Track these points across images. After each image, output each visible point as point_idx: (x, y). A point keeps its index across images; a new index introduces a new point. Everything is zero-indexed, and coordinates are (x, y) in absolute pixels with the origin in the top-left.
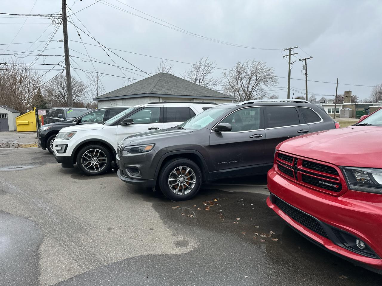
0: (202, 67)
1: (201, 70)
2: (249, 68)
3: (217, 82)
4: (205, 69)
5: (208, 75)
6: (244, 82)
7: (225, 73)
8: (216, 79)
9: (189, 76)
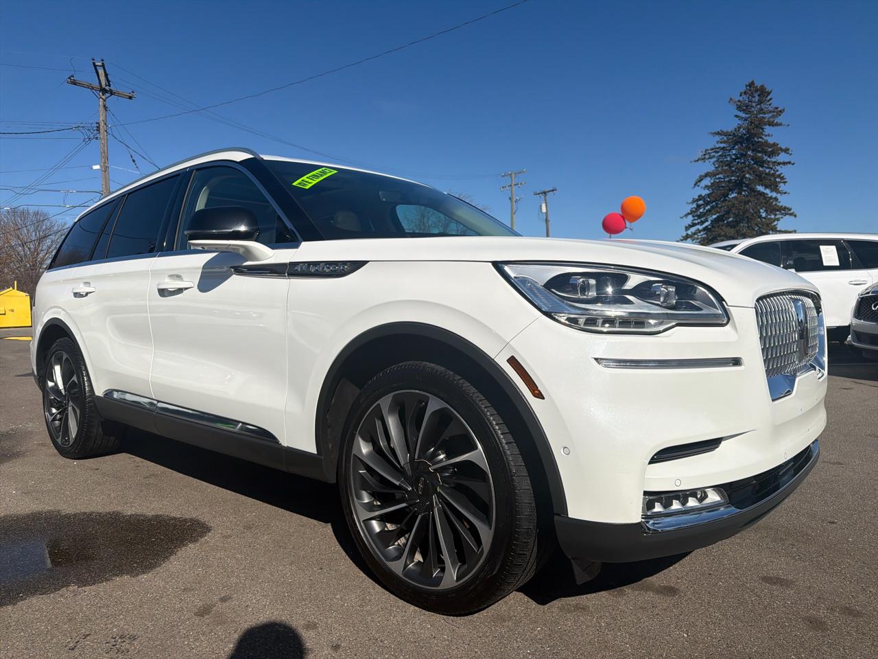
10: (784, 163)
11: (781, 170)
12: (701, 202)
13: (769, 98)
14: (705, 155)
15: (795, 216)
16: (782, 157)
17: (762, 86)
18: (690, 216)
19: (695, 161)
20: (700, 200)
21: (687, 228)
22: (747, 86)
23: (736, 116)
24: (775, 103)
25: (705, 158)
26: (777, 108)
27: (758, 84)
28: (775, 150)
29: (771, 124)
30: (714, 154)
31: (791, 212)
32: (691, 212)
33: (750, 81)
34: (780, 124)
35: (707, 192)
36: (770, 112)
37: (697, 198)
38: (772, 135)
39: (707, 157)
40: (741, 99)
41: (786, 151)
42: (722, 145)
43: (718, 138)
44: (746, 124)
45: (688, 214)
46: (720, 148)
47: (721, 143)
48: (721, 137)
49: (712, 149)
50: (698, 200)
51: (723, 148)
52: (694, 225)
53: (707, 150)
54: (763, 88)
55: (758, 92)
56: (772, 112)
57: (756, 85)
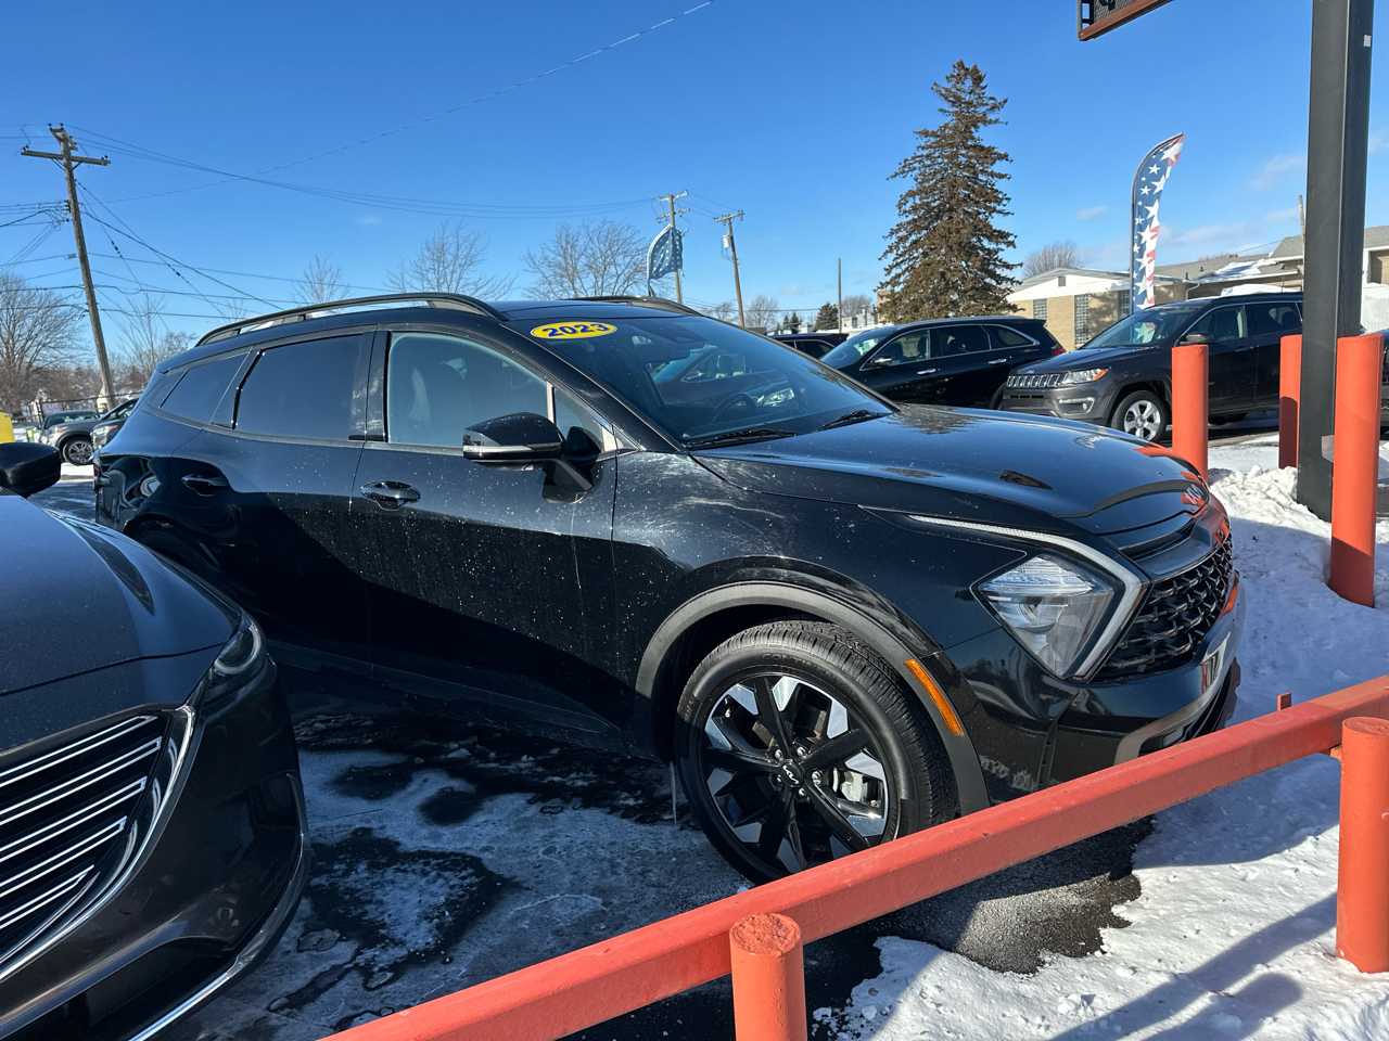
1: (448, 257)
4: (460, 252)
7: (532, 259)
10: (1001, 176)
11: (1000, 185)
12: (902, 233)
13: (983, 84)
14: (904, 167)
15: (1015, 247)
16: (999, 167)
17: (975, 67)
18: (892, 256)
19: (892, 177)
20: (899, 229)
21: (888, 271)
22: (954, 67)
23: (941, 110)
24: (988, 93)
26: (993, 99)
27: (969, 65)
28: (988, 155)
29: (985, 122)
30: (917, 165)
31: (1011, 239)
32: (891, 249)
33: (959, 61)
34: (996, 121)
35: (911, 217)
36: (983, 105)
37: (895, 228)
38: (985, 136)
39: (906, 169)
40: (948, 86)
41: (1005, 157)
42: (925, 152)
43: (922, 141)
44: (950, 120)
45: (887, 252)
46: (922, 156)
47: (923, 148)
48: (925, 139)
49: (913, 158)
50: (897, 231)
51: (928, 156)
52: (897, 264)
53: (906, 160)
54: (976, 70)
55: (969, 77)
56: (986, 104)
57: (966, 66)
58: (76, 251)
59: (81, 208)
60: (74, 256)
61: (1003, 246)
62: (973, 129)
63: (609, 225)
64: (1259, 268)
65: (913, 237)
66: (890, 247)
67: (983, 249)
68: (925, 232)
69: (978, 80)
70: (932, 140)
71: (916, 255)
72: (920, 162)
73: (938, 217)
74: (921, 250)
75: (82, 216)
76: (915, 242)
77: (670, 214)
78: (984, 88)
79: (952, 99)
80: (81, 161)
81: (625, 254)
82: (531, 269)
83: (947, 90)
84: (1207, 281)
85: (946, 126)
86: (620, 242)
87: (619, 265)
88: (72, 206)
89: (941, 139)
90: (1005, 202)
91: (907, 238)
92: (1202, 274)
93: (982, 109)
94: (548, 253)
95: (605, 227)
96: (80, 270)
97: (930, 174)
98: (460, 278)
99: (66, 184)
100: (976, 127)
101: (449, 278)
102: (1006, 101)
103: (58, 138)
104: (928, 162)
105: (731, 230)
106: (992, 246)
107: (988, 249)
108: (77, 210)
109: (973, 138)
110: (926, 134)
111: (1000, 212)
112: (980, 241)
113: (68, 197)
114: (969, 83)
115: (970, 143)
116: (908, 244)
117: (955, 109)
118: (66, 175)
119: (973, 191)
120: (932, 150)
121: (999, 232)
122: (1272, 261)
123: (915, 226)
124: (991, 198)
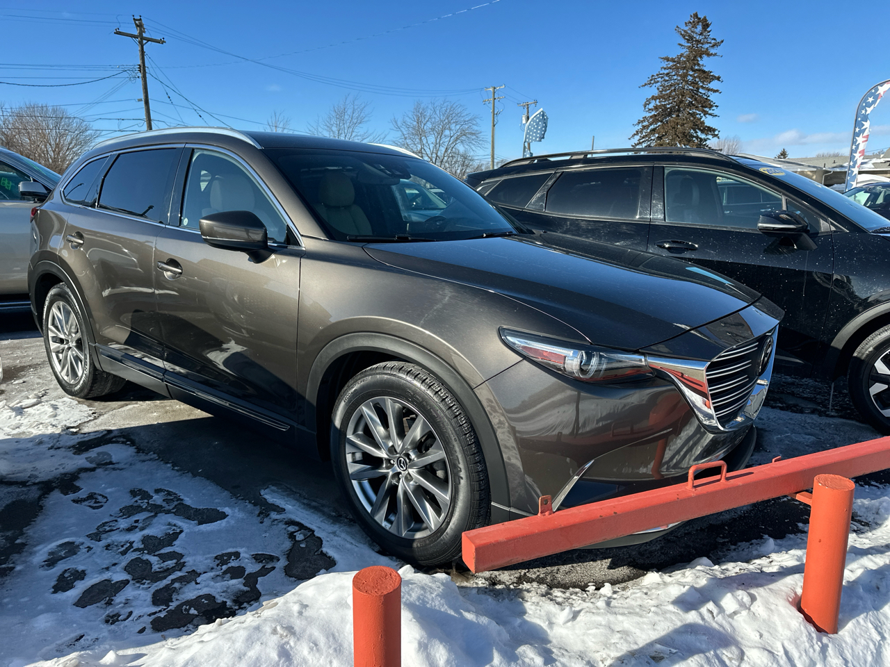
0: (350, 112)
1: (347, 117)
2: (438, 112)
3: (378, 139)
4: (354, 115)
5: (360, 125)
6: (432, 139)
7: (396, 122)
8: (374, 134)
9: (326, 127)
10: (715, 91)
11: (713, 97)
12: (646, 123)
13: (708, 29)
14: (651, 80)
15: (718, 138)
16: (714, 85)
17: (705, 17)
18: (637, 137)
19: (643, 86)
20: (644, 120)
22: (691, 16)
23: (680, 44)
24: (712, 35)
25: (651, 83)
26: (715, 39)
27: (701, 16)
28: (707, 76)
29: (709, 55)
30: (659, 79)
31: (716, 133)
33: (695, 13)
34: (715, 54)
35: (653, 113)
36: (708, 43)
37: (641, 119)
38: (706, 63)
39: (652, 82)
40: (686, 29)
41: (718, 79)
42: (666, 72)
43: (665, 64)
44: (685, 51)
45: (635, 134)
46: (664, 74)
47: (665, 69)
48: (667, 63)
49: (657, 75)
50: (642, 122)
51: (667, 74)
52: (640, 143)
53: (653, 76)
54: (705, 20)
55: (700, 24)
56: (710, 43)
57: (699, 16)
58: (142, 97)
59: (147, 70)
60: (141, 100)
61: (710, 137)
62: (699, 59)
63: (447, 103)
64: (873, 164)
65: (652, 127)
66: (637, 132)
67: (697, 137)
68: (659, 123)
69: (706, 26)
70: (671, 64)
71: (653, 138)
72: (662, 77)
73: (670, 114)
74: (657, 135)
75: (147, 75)
76: (654, 130)
77: (492, 99)
78: (709, 32)
79: (687, 37)
80: (149, 40)
81: (456, 123)
82: (395, 129)
83: (685, 31)
84: (838, 170)
85: (682, 55)
86: (454, 115)
87: (452, 130)
88: (142, 68)
89: (677, 64)
90: (714, 108)
91: (648, 126)
92: (835, 165)
93: (706, 46)
94: (407, 119)
95: (445, 105)
96: (144, 109)
97: (668, 86)
98: (353, 131)
99: (139, 53)
100: (701, 57)
101: (346, 131)
102: (722, 42)
103: (136, 24)
104: (667, 78)
105: (528, 112)
106: (703, 136)
107: (700, 138)
108: (144, 71)
109: (699, 65)
110: (667, 59)
111: (710, 114)
112: (696, 132)
113: (140, 62)
114: (700, 28)
115: (696, 68)
116: (649, 131)
117: (689, 45)
118: (139, 48)
119: (696, 100)
120: (671, 71)
121: (708, 127)
122: (882, 160)
123: (655, 119)
124: (706, 104)
